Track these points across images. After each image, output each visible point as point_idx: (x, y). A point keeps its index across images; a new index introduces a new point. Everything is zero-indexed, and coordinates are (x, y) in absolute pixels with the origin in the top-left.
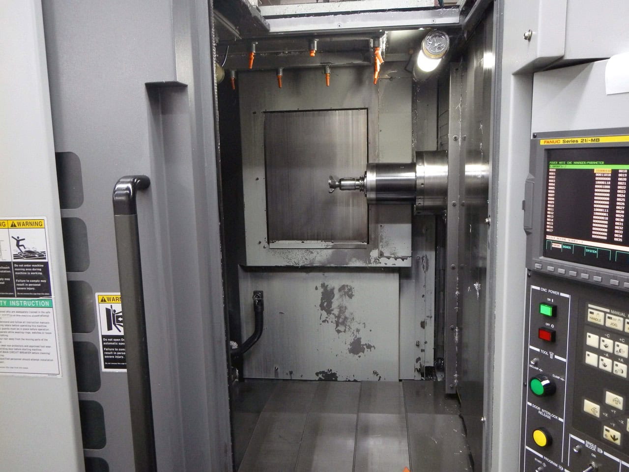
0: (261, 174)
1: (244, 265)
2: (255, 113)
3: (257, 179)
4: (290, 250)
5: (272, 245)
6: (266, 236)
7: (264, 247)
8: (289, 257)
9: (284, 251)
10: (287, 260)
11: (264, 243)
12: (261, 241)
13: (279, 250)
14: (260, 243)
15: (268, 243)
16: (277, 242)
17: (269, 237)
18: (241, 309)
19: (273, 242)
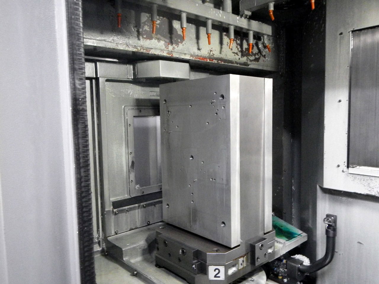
0: (344, 95)
1: (322, 186)
2: (341, 34)
3: (340, 101)
4: (373, 178)
5: (351, 170)
6: (346, 160)
7: (343, 171)
8: (372, 185)
9: (366, 178)
10: (369, 188)
11: (344, 166)
12: (340, 165)
13: (359, 176)
14: (338, 166)
15: (348, 167)
16: (358, 167)
17: (350, 161)
18: (318, 228)
19: (353, 167)
